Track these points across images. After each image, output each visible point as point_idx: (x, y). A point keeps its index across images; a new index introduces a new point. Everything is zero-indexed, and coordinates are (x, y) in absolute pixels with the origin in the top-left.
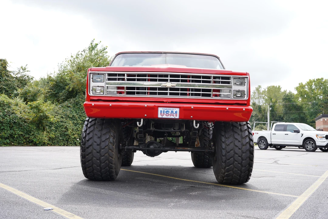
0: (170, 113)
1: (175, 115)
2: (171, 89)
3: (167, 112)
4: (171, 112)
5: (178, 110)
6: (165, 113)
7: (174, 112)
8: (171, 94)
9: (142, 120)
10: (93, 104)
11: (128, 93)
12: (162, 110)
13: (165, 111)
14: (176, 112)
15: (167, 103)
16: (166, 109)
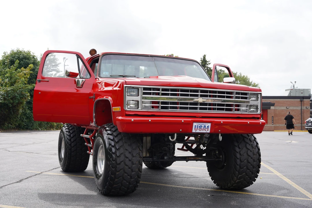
0: (202, 128)
1: (207, 129)
2: (201, 104)
3: (201, 127)
4: (204, 127)
5: (209, 125)
6: (199, 128)
7: (206, 127)
8: (201, 109)
9: (176, 135)
10: (132, 120)
11: (163, 108)
12: (197, 125)
13: (199, 126)
14: (208, 127)
15: (198, 117)
16: (200, 124)
